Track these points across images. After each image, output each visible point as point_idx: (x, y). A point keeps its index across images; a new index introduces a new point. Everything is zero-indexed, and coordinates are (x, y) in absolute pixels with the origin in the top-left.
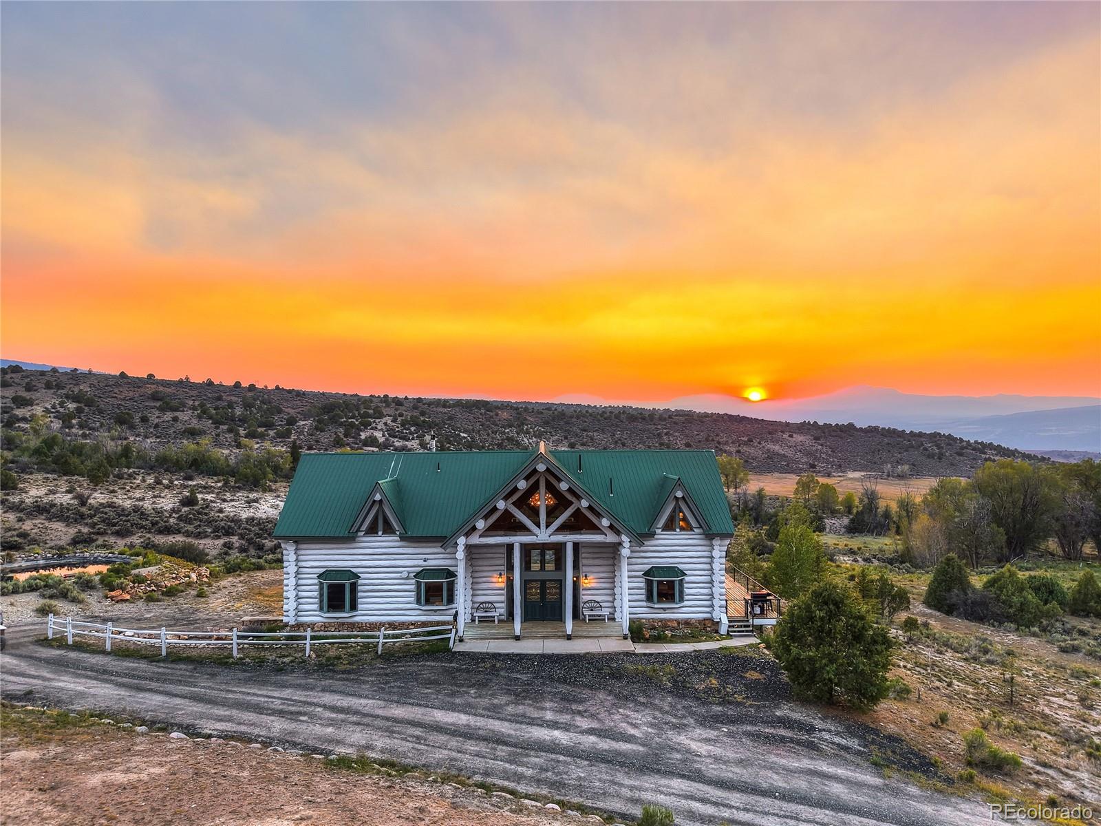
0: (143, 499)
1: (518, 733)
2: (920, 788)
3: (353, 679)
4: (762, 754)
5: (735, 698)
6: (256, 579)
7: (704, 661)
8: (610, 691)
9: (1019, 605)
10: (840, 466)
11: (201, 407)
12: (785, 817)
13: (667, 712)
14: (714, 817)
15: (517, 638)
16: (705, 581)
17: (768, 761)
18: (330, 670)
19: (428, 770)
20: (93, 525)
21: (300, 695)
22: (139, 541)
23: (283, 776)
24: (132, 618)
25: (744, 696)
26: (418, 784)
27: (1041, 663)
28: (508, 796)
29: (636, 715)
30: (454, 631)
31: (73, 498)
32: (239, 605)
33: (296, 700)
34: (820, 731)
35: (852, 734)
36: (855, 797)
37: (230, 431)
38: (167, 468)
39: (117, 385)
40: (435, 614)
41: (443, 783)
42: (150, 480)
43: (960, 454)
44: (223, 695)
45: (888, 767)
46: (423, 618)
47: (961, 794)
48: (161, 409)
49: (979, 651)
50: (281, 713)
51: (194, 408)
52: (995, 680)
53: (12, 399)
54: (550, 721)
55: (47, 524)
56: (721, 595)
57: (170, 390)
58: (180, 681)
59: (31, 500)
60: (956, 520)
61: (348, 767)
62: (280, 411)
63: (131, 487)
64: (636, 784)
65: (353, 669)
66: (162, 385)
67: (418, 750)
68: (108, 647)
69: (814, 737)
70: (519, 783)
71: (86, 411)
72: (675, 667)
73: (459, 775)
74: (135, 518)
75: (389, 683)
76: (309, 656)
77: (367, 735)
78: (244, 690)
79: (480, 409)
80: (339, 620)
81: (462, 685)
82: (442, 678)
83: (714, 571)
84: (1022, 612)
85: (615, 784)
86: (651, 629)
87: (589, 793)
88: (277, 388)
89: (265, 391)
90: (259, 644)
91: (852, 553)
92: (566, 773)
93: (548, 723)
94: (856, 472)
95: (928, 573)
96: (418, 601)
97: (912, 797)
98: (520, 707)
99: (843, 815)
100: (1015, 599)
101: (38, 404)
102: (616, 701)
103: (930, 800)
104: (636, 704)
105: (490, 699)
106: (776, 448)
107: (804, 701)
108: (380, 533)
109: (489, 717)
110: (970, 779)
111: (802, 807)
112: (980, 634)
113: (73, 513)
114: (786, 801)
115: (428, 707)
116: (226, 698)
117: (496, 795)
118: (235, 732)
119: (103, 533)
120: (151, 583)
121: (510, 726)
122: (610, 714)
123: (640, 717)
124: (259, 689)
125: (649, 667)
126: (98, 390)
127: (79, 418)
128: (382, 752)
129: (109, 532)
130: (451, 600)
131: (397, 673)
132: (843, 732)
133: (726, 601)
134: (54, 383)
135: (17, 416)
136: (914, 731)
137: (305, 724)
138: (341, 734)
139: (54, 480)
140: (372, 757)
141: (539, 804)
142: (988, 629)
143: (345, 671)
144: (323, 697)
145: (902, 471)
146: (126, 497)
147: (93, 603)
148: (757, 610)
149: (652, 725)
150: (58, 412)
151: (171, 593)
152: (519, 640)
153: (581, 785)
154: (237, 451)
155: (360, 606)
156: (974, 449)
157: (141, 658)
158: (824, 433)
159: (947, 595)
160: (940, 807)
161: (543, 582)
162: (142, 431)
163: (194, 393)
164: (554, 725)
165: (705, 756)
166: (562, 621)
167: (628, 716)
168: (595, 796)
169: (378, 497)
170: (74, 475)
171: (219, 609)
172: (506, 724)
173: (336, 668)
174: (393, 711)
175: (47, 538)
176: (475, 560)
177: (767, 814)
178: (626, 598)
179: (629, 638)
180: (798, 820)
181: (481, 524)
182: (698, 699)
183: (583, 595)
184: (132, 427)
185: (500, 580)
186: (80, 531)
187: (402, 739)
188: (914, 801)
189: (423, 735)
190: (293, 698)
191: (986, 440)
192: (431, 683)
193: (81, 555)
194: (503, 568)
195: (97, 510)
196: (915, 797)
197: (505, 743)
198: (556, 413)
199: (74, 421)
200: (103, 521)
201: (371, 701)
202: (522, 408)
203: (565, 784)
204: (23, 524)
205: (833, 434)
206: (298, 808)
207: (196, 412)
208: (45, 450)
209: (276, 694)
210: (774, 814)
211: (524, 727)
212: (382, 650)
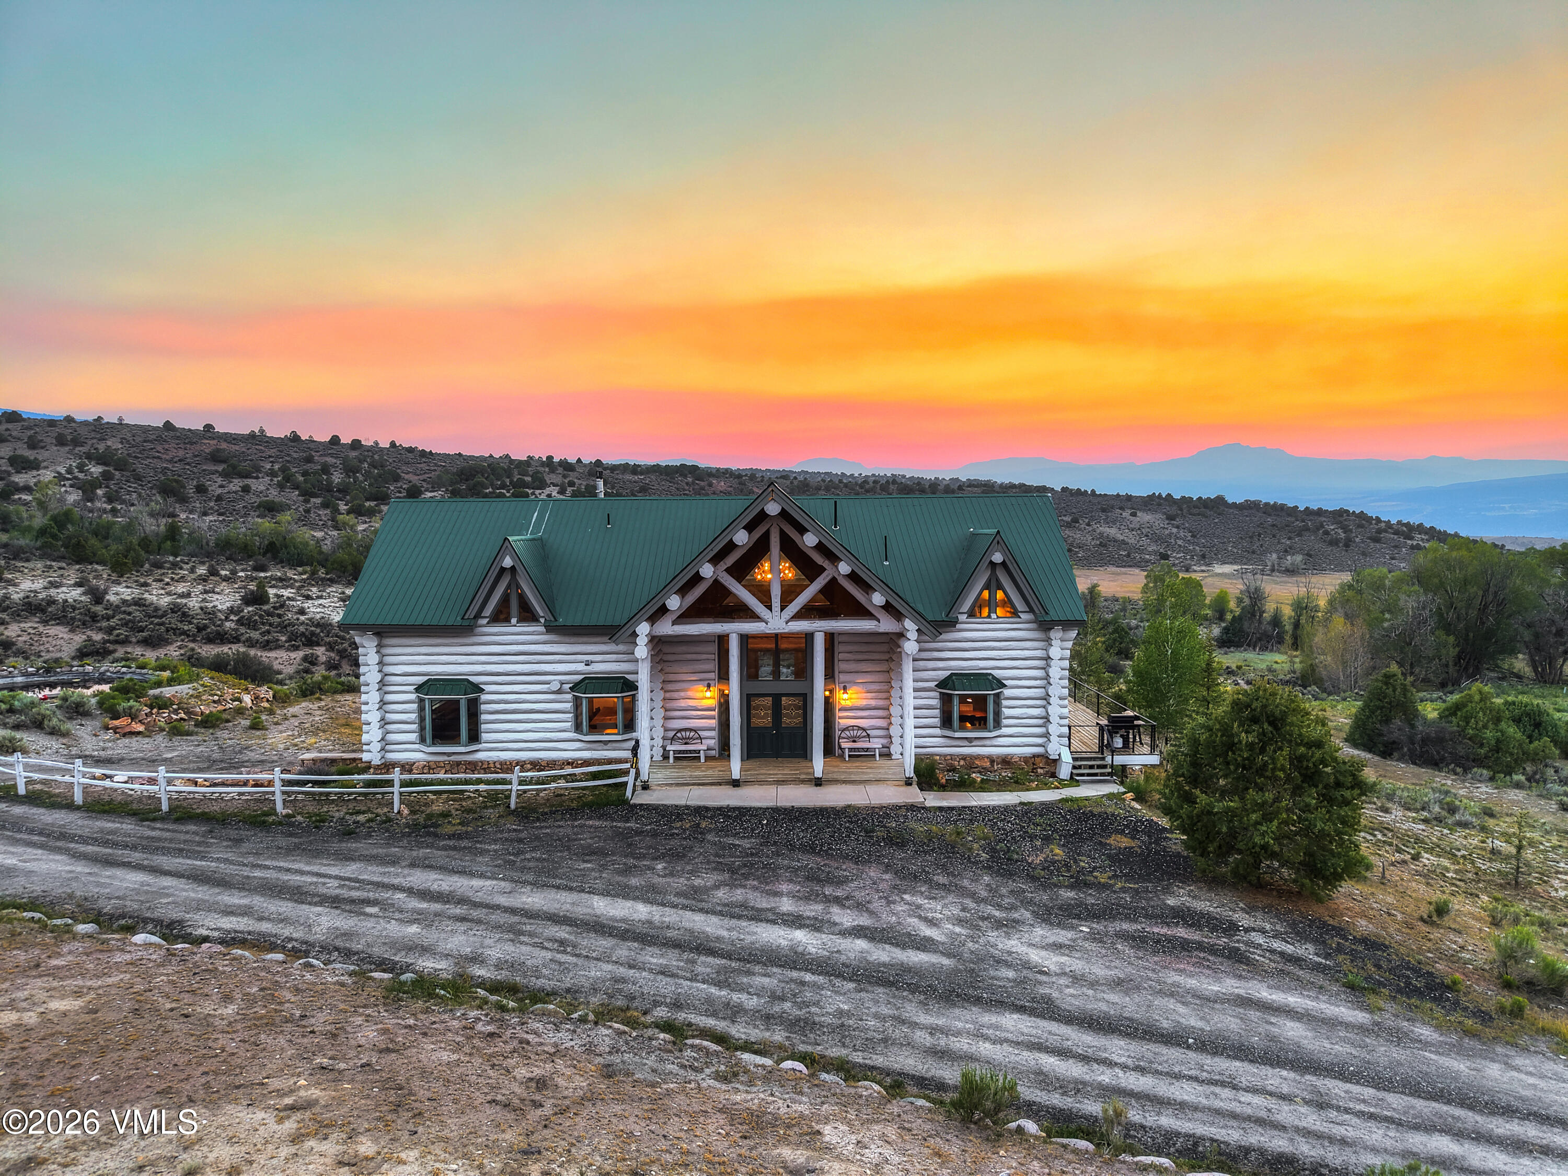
0: (188, 595)
1: (734, 934)
2: (1438, 1028)
3: (465, 847)
4: (1154, 970)
5: (1096, 877)
6: (343, 705)
7: (1038, 820)
8: (887, 866)
9: (1493, 742)
10: (1203, 557)
11: (283, 472)
12: (1215, 1083)
13: (984, 900)
14: (1084, 1083)
15: (736, 784)
16: (1038, 696)
17: (1164, 982)
18: (429, 834)
19: (576, 999)
20: (110, 630)
21: (372, 873)
22: (178, 653)
23: (298, 1013)
24: (143, 759)
25: (1110, 874)
26: (549, 1026)
27: (1534, 827)
28: (713, 1047)
29: (933, 904)
30: (633, 771)
31: (84, 594)
32: (313, 740)
33: (364, 880)
34: (1247, 930)
35: (1302, 937)
36: (1328, 1046)
37: (325, 505)
38: (231, 555)
39: (160, 439)
40: (605, 747)
41: (596, 1023)
42: (202, 570)
43: (1376, 540)
44: (246, 872)
45: (1374, 991)
46: (587, 755)
47: (1511, 1040)
48: (226, 475)
49: (1442, 809)
50: (335, 902)
51: (272, 474)
52: (1479, 852)
53: (9, 459)
54: (788, 915)
55: (41, 629)
56: (1061, 718)
57: (237, 448)
58: (181, 850)
59: (21, 595)
60: (1386, 625)
61: (429, 994)
62: (397, 478)
63: (172, 579)
64: (940, 1023)
65: (467, 832)
66: (225, 441)
67: (560, 963)
68: (78, 798)
69: (1238, 941)
70: (733, 1022)
71: (117, 477)
72: (992, 827)
73: (628, 1008)
74: (173, 620)
75: (523, 853)
76: (399, 812)
77: (475, 939)
78: (282, 864)
79: (685, 477)
80: (452, 758)
81: (643, 857)
82: (610, 845)
83: (1052, 681)
84: (1498, 753)
85: (903, 1022)
86: (949, 771)
87: (857, 1039)
88: (393, 444)
89: (376, 449)
90: (321, 794)
91: (1229, 673)
92: (817, 1004)
93: (785, 917)
94: (1227, 566)
95: (1344, 699)
96: (578, 728)
97: (1426, 1045)
98: (739, 891)
99: (1314, 1078)
100: (1488, 734)
101: (46, 468)
102: (898, 882)
103: (1459, 1051)
104: (931, 887)
105: (688, 879)
106: (1112, 532)
107: (1214, 882)
108: (514, 621)
109: (685, 907)
110: (1517, 1012)
111: (1237, 1064)
112: (1439, 785)
113: (81, 614)
114: (1208, 1053)
115: (583, 891)
116: (248, 877)
117: (692, 1046)
118: (249, 933)
119: (125, 642)
120: (179, 709)
121: (721, 923)
122: (889, 903)
123: (939, 907)
124: (308, 863)
125: (950, 828)
126: (133, 447)
127: (107, 487)
128: (498, 967)
129: (134, 640)
130: (630, 725)
131: (538, 838)
132: (1286, 933)
133: (1070, 727)
134: (69, 438)
135: (17, 483)
136: (1399, 931)
137: (372, 919)
138: (430, 936)
139: (60, 568)
140: (479, 977)
141: (768, 1062)
142: (1447, 778)
143: (454, 835)
144: (409, 875)
145: (1292, 564)
146: (163, 592)
147: (85, 736)
148: (1118, 742)
149: (960, 921)
150: (76, 478)
151: (209, 723)
152: (738, 786)
153: (843, 1025)
154: (335, 533)
155: (485, 736)
156: (1396, 533)
157: (128, 814)
158: (1181, 510)
159: (1384, 729)
160: (1479, 1063)
161: (777, 698)
162: (198, 505)
163: (273, 452)
164: (796, 921)
165: (1057, 974)
166: (806, 758)
167: (919, 907)
168: (869, 1045)
169: (508, 562)
170: (91, 564)
171: (282, 746)
172: (714, 919)
173: (439, 830)
174: (524, 899)
175: (42, 648)
176: (670, 664)
177: (1178, 1077)
178: (910, 722)
179: (914, 783)
180: (1235, 1088)
181: (674, 603)
182: (1033, 879)
183: (840, 718)
184: (183, 500)
185: (708, 694)
186: (89, 639)
187: (535, 945)
188: (1431, 1052)
189: (572, 938)
190: (360, 877)
191: (1414, 520)
192: (593, 853)
193: (81, 669)
194: (712, 675)
195: (116, 609)
196: (1432, 1045)
197: (712, 952)
198: (796, 483)
199: (99, 492)
200: (126, 624)
201: (489, 883)
202: (746, 475)
203: (814, 1023)
204: (6, 628)
205: (1195, 511)
206: (295, 1083)
207: (275, 479)
208: (55, 531)
209: (334, 871)
210: (1190, 1078)
211: (745, 924)
212: (517, 803)
